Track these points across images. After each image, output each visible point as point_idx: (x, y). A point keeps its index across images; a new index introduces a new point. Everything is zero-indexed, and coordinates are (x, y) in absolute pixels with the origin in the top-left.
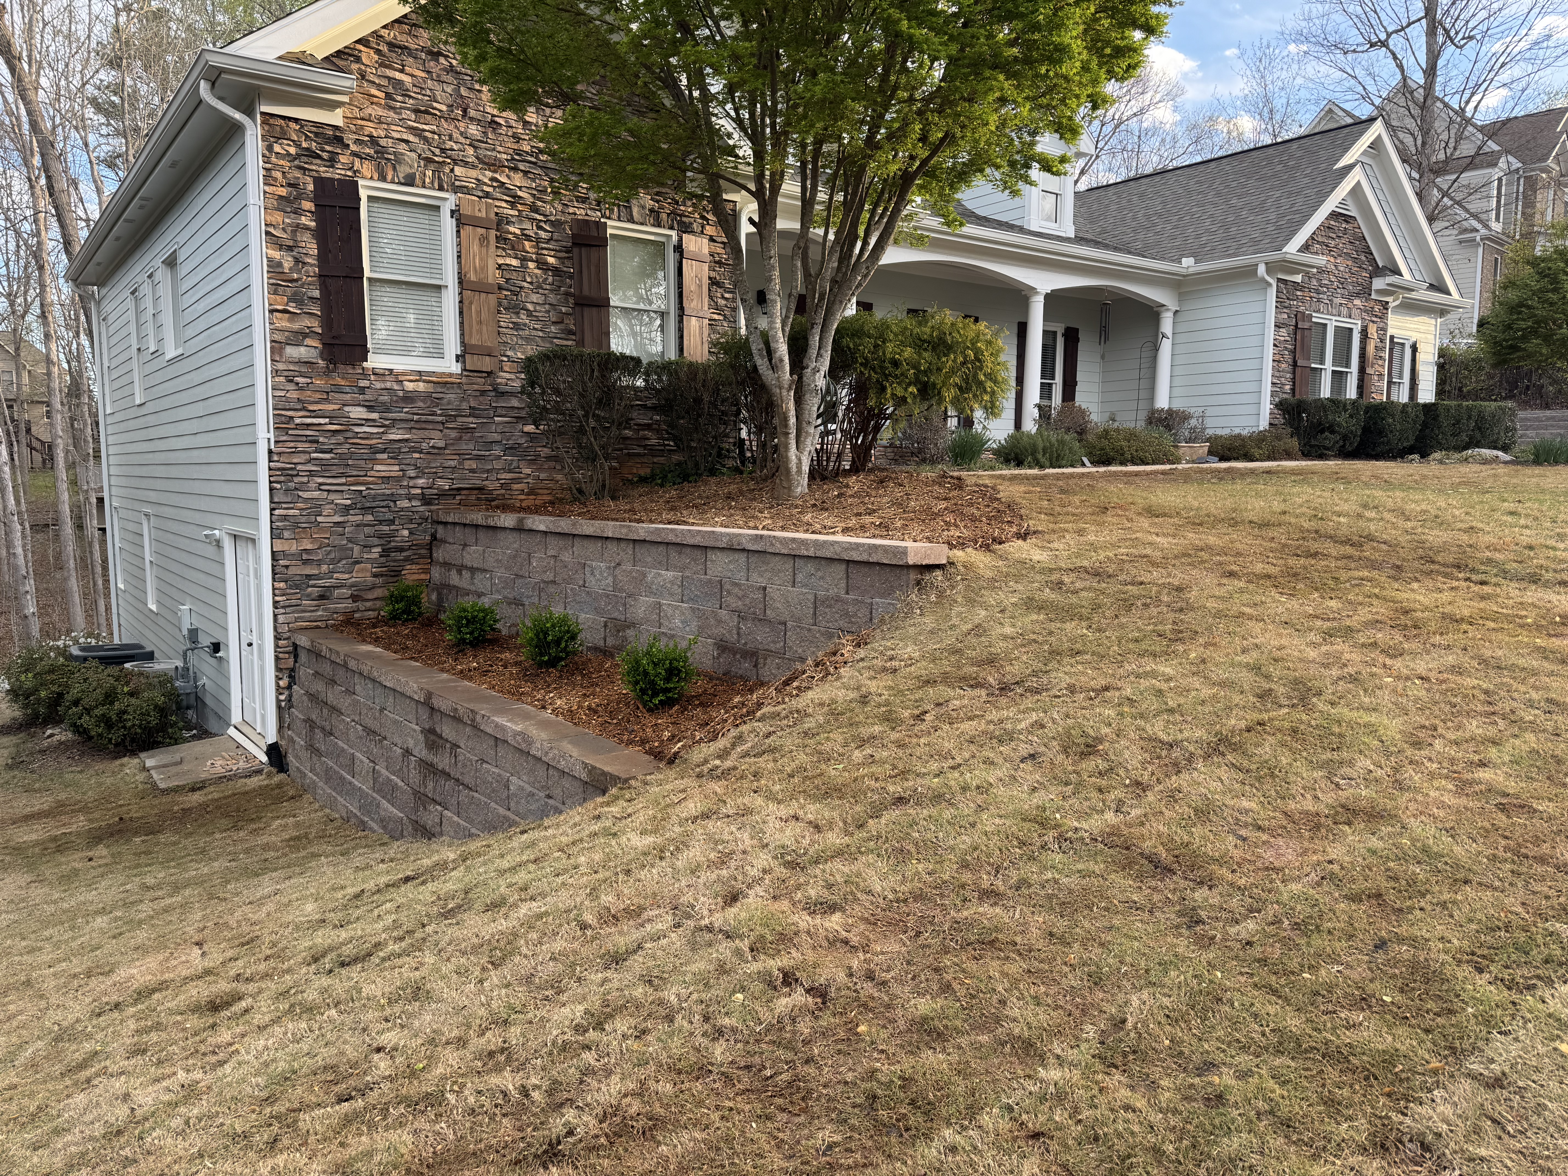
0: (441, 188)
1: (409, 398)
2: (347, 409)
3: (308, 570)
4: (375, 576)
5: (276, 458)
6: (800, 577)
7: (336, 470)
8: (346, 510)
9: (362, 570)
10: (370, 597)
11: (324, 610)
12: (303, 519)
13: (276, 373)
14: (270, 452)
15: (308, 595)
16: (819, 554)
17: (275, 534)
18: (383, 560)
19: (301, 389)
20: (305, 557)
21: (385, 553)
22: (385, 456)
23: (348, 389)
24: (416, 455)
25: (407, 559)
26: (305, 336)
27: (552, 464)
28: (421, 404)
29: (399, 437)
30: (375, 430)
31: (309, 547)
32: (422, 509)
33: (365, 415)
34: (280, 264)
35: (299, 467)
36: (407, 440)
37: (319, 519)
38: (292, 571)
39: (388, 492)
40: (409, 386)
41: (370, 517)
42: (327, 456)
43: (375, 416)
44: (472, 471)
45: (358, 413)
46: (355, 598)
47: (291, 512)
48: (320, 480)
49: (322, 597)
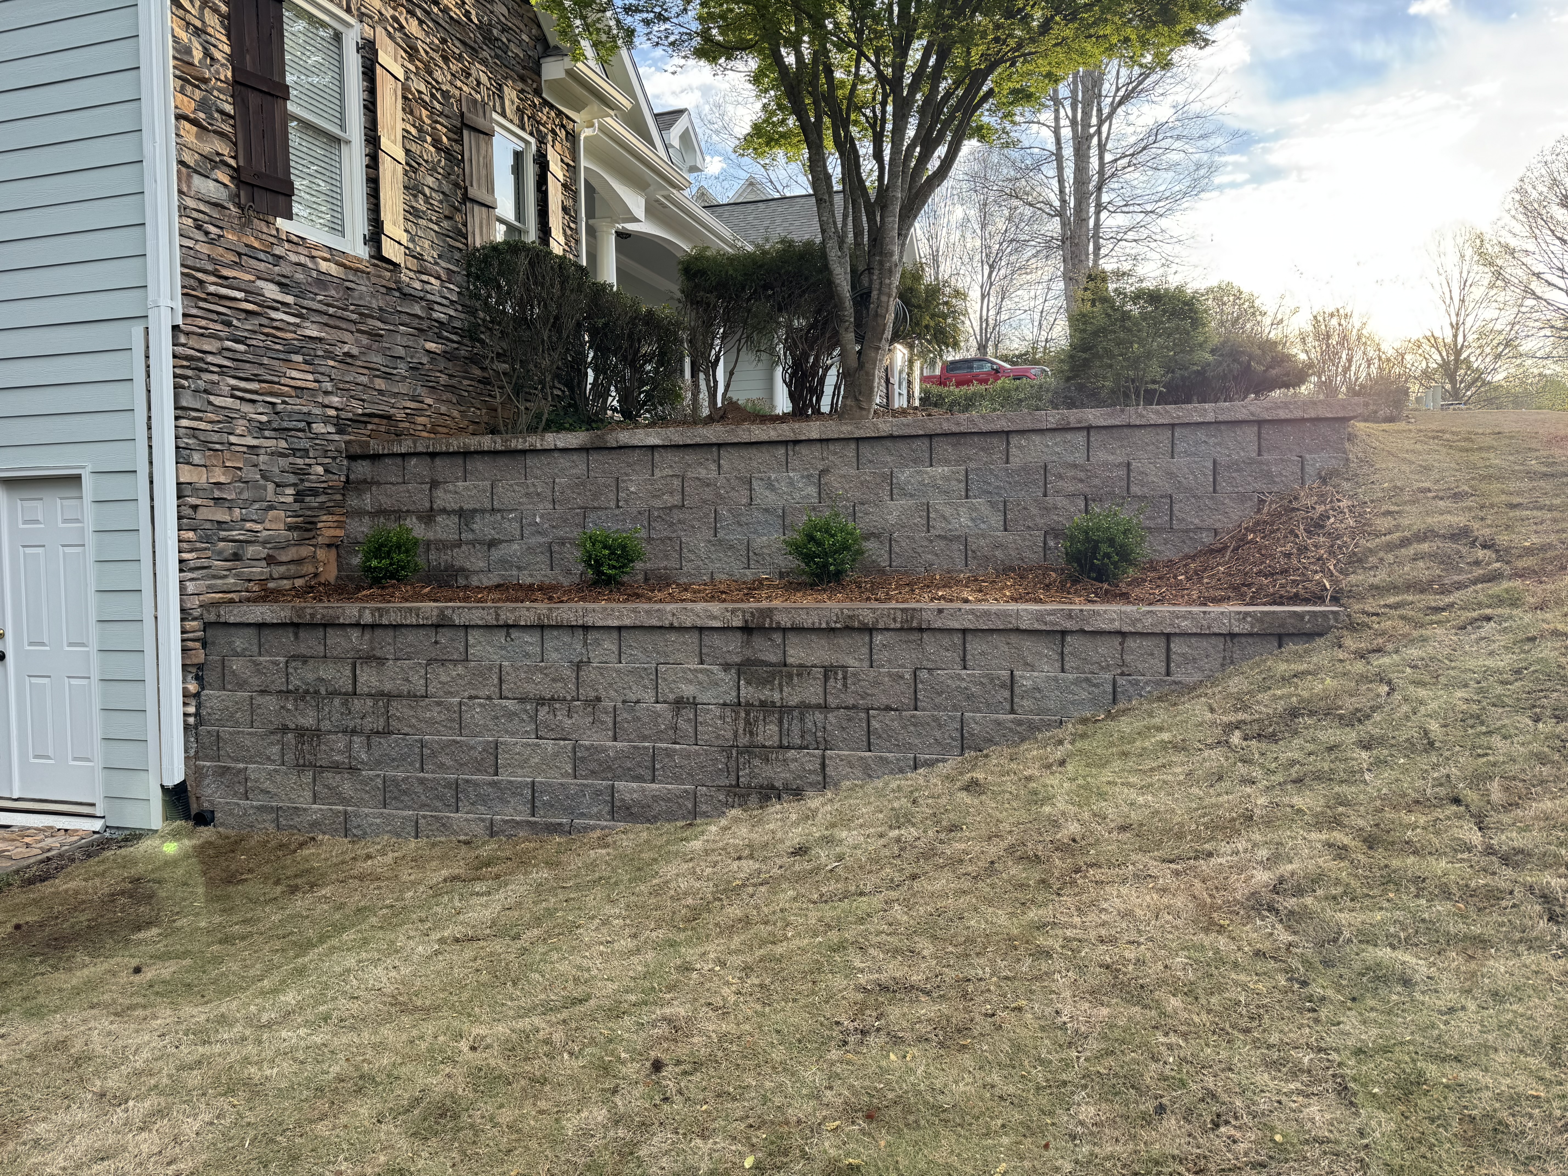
0: (348, 10)
1: (322, 281)
2: (260, 283)
3: (222, 515)
4: (290, 528)
5: (183, 339)
6: (1181, 447)
7: (250, 370)
8: (261, 428)
9: (275, 519)
10: (284, 559)
11: (237, 575)
12: (215, 437)
13: (183, 210)
14: (175, 328)
15: (220, 553)
16: (1220, 418)
17: (182, 455)
18: (297, 506)
19: (211, 242)
20: (217, 494)
21: (299, 496)
22: (299, 358)
23: (262, 256)
24: (331, 363)
25: (322, 507)
26: (215, 165)
27: (449, 395)
28: (333, 293)
29: (315, 334)
30: (292, 320)
31: (222, 479)
32: (336, 437)
33: (281, 297)
34: (188, 51)
35: (210, 358)
36: (320, 340)
37: (233, 439)
38: (204, 514)
39: (305, 409)
40: (324, 266)
41: (283, 444)
42: (241, 347)
43: (290, 299)
44: (381, 392)
45: (271, 291)
46: (270, 560)
47: (202, 425)
48: (233, 382)
49: (236, 557)
